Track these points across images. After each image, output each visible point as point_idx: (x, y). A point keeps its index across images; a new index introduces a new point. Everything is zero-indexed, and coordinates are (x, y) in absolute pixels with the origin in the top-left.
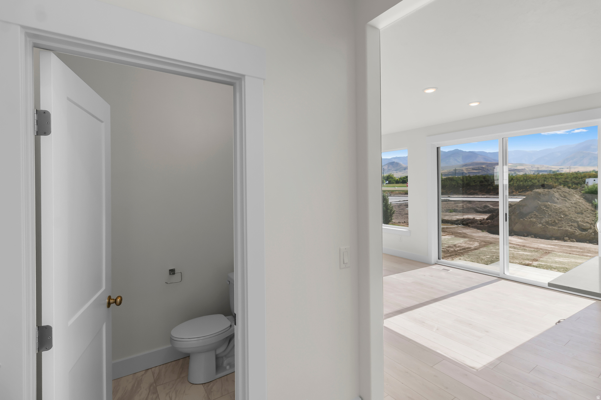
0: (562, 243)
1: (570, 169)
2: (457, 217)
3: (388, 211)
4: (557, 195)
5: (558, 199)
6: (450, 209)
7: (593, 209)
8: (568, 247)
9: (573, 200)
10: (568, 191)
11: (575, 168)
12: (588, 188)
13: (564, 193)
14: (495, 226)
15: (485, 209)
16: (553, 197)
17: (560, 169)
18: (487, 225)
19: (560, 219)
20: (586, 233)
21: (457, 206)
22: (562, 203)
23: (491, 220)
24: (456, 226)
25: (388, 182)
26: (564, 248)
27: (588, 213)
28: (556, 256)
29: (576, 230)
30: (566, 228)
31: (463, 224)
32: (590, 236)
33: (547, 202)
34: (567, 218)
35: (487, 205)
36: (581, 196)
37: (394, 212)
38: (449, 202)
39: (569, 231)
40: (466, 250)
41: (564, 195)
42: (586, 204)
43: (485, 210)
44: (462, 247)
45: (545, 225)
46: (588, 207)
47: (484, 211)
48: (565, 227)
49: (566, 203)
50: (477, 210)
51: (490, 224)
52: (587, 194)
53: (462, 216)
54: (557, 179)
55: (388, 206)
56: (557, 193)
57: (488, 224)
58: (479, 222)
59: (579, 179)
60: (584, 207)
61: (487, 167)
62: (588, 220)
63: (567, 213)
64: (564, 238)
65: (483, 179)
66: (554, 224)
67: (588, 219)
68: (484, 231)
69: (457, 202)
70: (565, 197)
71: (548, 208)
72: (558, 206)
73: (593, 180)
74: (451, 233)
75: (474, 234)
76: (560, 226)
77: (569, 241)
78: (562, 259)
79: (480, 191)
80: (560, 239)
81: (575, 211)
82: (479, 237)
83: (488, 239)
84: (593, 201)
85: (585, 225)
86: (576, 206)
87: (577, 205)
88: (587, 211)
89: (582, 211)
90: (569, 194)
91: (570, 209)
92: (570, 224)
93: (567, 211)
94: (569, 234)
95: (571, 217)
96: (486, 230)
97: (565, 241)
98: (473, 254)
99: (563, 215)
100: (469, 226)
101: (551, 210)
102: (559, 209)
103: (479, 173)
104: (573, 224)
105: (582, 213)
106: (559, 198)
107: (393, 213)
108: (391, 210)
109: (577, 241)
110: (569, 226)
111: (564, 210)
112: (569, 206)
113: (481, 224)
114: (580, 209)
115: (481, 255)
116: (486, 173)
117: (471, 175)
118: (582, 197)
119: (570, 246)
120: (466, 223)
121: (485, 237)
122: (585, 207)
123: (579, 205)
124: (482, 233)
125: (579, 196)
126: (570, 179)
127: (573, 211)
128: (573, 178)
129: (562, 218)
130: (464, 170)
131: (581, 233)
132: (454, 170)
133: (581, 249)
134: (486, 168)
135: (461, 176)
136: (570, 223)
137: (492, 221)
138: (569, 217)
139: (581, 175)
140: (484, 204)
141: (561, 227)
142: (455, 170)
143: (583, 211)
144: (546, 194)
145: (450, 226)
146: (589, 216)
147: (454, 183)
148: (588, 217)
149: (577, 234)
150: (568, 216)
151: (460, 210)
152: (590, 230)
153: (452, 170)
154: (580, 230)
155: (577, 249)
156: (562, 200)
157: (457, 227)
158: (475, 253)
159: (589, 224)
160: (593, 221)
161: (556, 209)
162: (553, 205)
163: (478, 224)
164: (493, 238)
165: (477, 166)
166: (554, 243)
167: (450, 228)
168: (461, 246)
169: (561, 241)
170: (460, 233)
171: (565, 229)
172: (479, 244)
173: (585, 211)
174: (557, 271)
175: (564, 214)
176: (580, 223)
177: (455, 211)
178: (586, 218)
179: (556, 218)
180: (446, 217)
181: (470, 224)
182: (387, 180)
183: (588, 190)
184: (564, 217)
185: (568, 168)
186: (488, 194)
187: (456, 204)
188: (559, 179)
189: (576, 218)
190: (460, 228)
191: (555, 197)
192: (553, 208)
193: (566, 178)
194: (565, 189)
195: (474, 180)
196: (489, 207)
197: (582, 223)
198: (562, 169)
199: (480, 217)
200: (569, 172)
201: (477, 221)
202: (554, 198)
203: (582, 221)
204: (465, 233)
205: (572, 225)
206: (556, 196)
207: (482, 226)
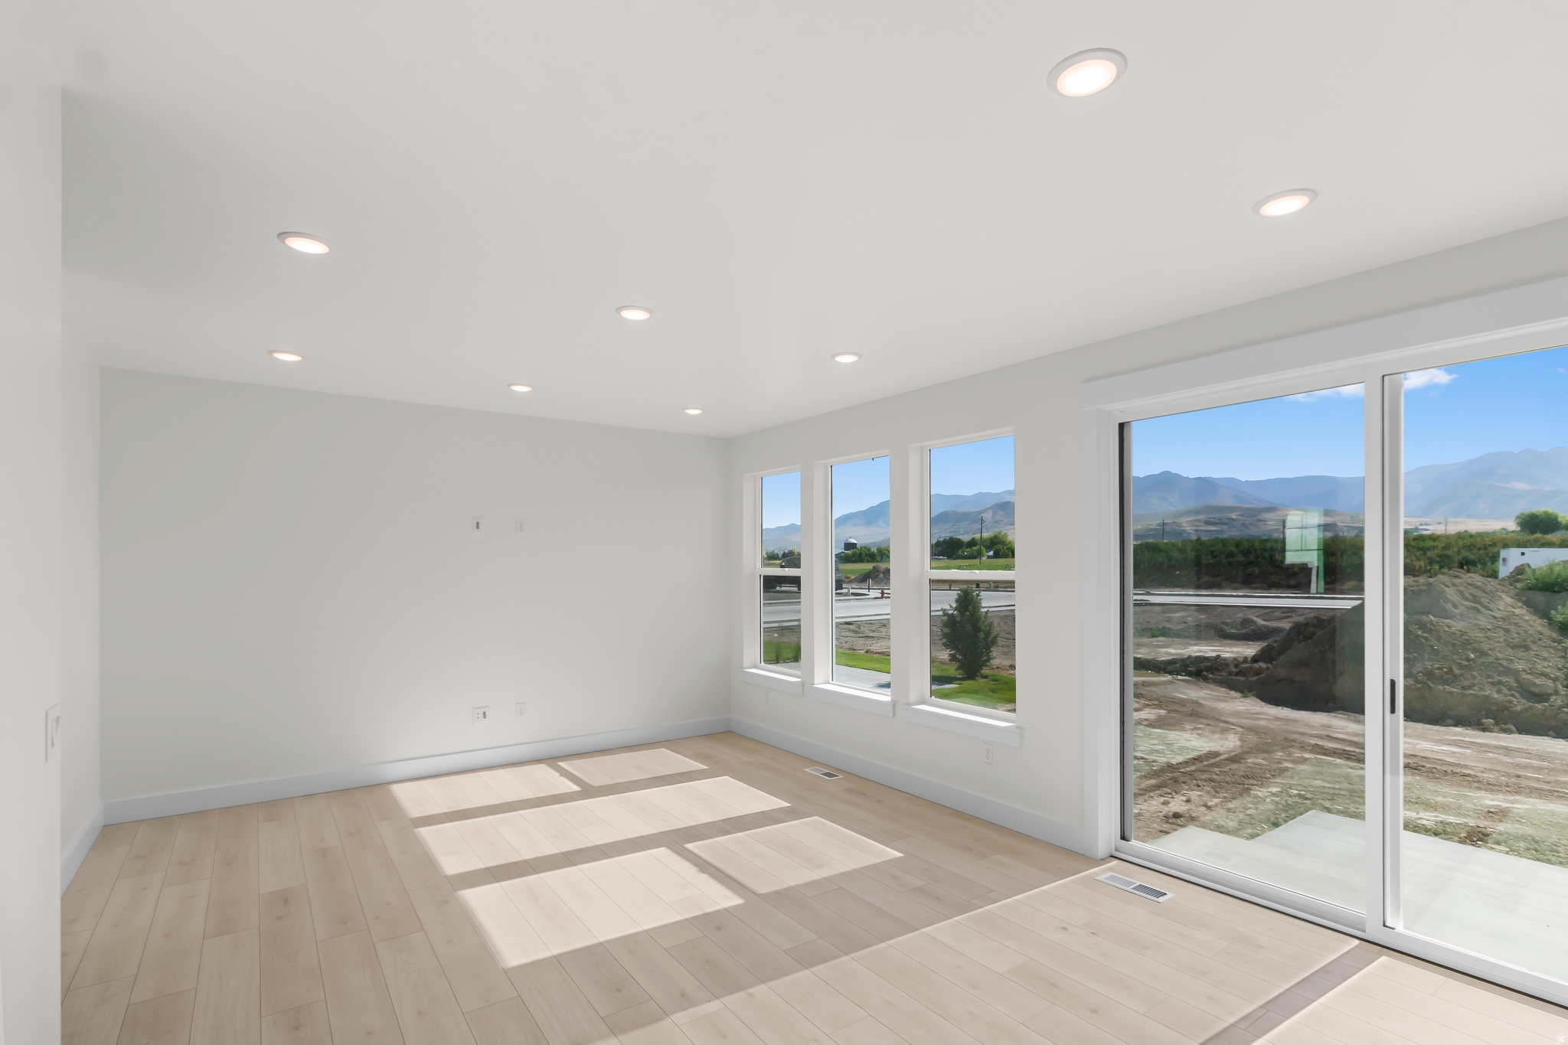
0: (1478, 737)
1: (1446, 525)
2: (1171, 651)
3: (979, 634)
4: (1451, 593)
5: (1455, 606)
6: (1151, 629)
7: (1554, 635)
8: (1500, 751)
9: (1499, 609)
10: (1480, 583)
11: (1456, 523)
12: (1533, 575)
13: (1470, 587)
14: (1279, 681)
15: (1245, 628)
16: (1441, 600)
17: (1421, 525)
18: (1257, 677)
19: (1467, 663)
20: (1544, 706)
21: (1169, 620)
22: (1470, 618)
23: (1266, 663)
24: (1169, 677)
25: (992, 552)
26: (1491, 755)
27: (1544, 647)
28: (1480, 789)
29: (1513, 696)
30: (1484, 691)
31: (1189, 674)
32: (1556, 715)
33: (1427, 613)
34: (1484, 662)
35: (1250, 617)
36: (1517, 597)
37: (996, 637)
38: (1148, 607)
39: (1495, 699)
40: (1206, 763)
41: (1471, 594)
42: (1535, 621)
43: (1244, 631)
44: (1192, 750)
45: (1421, 682)
46: (1540, 628)
47: (1242, 634)
48: (1482, 689)
49: (1481, 618)
50: (1222, 631)
51: (1263, 675)
52: (1530, 592)
53: (1182, 647)
54: (1424, 550)
55: (978, 620)
56: (1452, 588)
57: (1257, 674)
58: (1234, 670)
59: (1479, 549)
60: (1529, 628)
61: (1240, 518)
62: (1546, 668)
63: (1486, 647)
64: (1479, 720)
65: (1233, 549)
66: (1450, 678)
67: (1546, 664)
68: (1248, 694)
69: (1168, 607)
70: (1475, 599)
71: (1430, 631)
72: (1458, 625)
73: (1520, 554)
74: (1156, 699)
75: (1221, 705)
76: (1466, 683)
77: (1496, 728)
78: (1506, 801)
79: (1227, 580)
80: (1470, 722)
81: (1505, 640)
82: (1238, 714)
83: (1263, 723)
84: (1553, 612)
85: (1538, 681)
86: (1508, 627)
87: (1510, 623)
88: (1540, 640)
89: (1525, 641)
90: (1485, 592)
91: (1490, 634)
92: (1496, 680)
93: (1482, 640)
94: (1494, 708)
95: (1497, 659)
96: (1255, 693)
97: (1484, 730)
98: (1228, 779)
99: (1473, 653)
100: (1206, 679)
101: (1439, 639)
102: (1461, 636)
103: (1221, 532)
104: (1504, 679)
105: (1527, 648)
106: (1459, 602)
107: (994, 641)
108: (988, 634)
109: (1520, 731)
110: (1492, 683)
111: (1475, 637)
112: (1489, 627)
113: (1237, 674)
114: (1518, 634)
115: (1251, 781)
116: (1238, 533)
117: (1204, 538)
118: (1520, 600)
119: (1506, 748)
120: (1200, 670)
121: (1255, 716)
122: (1533, 629)
123: (1516, 624)
124: (1242, 700)
125: (1512, 597)
126: (1456, 549)
127: (1499, 642)
128: (1464, 547)
129: (1471, 662)
130: (1184, 525)
131: (1531, 708)
132: (1158, 525)
133: (1540, 757)
134: (1239, 520)
135: (1178, 541)
136: (1495, 675)
137: (1270, 665)
138: (1491, 659)
139: (1484, 540)
140: (1240, 615)
141: (1470, 687)
142: (1163, 526)
143: (1529, 642)
144: (1420, 591)
145: (1154, 676)
146: (1546, 655)
147: (1160, 559)
148: (1545, 659)
149: (1519, 708)
150: (1487, 655)
151: (1180, 630)
152: (1554, 698)
153: (1154, 523)
154: (1523, 697)
155: (1529, 759)
156: (1468, 608)
157: (1171, 682)
158: (1233, 775)
159: (1551, 678)
160: (1559, 669)
161: (1453, 633)
162: (1443, 623)
163: (1230, 674)
164: (1278, 719)
165: (1217, 516)
166: (1455, 735)
167: (1153, 684)
168: (1187, 748)
169: (1473, 729)
170: (1181, 699)
171: (1483, 693)
172: (1239, 740)
173: (1534, 642)
174: (1507, 853)
175: (1474, 650)
176: (1524, 676)
177: (1164, 632)
178: (1538, 661)
179: (1454, 661)
180: (1141, 651)
181: (1208, 671)
182: (988, 549)
183: (1534, 581)
184: (1476, 657)
185: (1440, 523)
186: (1247, 588)
187: (1167, 613)
188: (1428, 549)
189: (1511, 660)
190: (1182, 683)
191: (1447, 600)
192: (1445, 631)
193: (1444, 548)
194: (1472, 578)
195: (1212, 549)
196: (1254, 622)
197: (1530, 677)
198: (1426, 524)
199: (1232, 652)
200: (1443, 532)
201: (1228, 665)
202: (1446, 603)
203: (1529, 671)
204: (1197, 702)
205: (1500, 683)
206: (1449, 597)
207: (1243, 679)
